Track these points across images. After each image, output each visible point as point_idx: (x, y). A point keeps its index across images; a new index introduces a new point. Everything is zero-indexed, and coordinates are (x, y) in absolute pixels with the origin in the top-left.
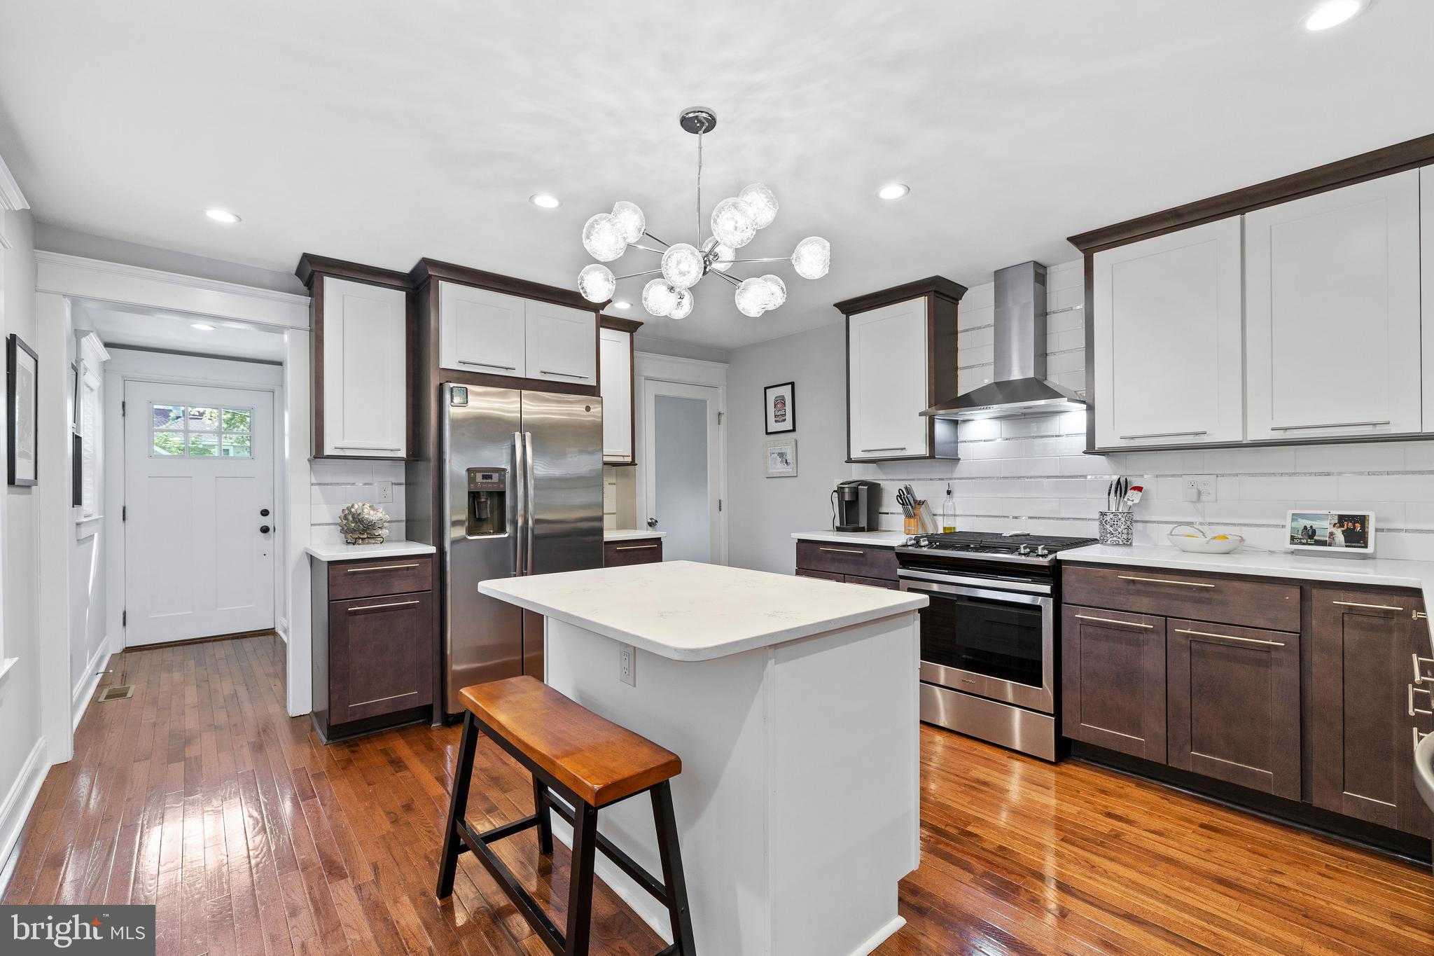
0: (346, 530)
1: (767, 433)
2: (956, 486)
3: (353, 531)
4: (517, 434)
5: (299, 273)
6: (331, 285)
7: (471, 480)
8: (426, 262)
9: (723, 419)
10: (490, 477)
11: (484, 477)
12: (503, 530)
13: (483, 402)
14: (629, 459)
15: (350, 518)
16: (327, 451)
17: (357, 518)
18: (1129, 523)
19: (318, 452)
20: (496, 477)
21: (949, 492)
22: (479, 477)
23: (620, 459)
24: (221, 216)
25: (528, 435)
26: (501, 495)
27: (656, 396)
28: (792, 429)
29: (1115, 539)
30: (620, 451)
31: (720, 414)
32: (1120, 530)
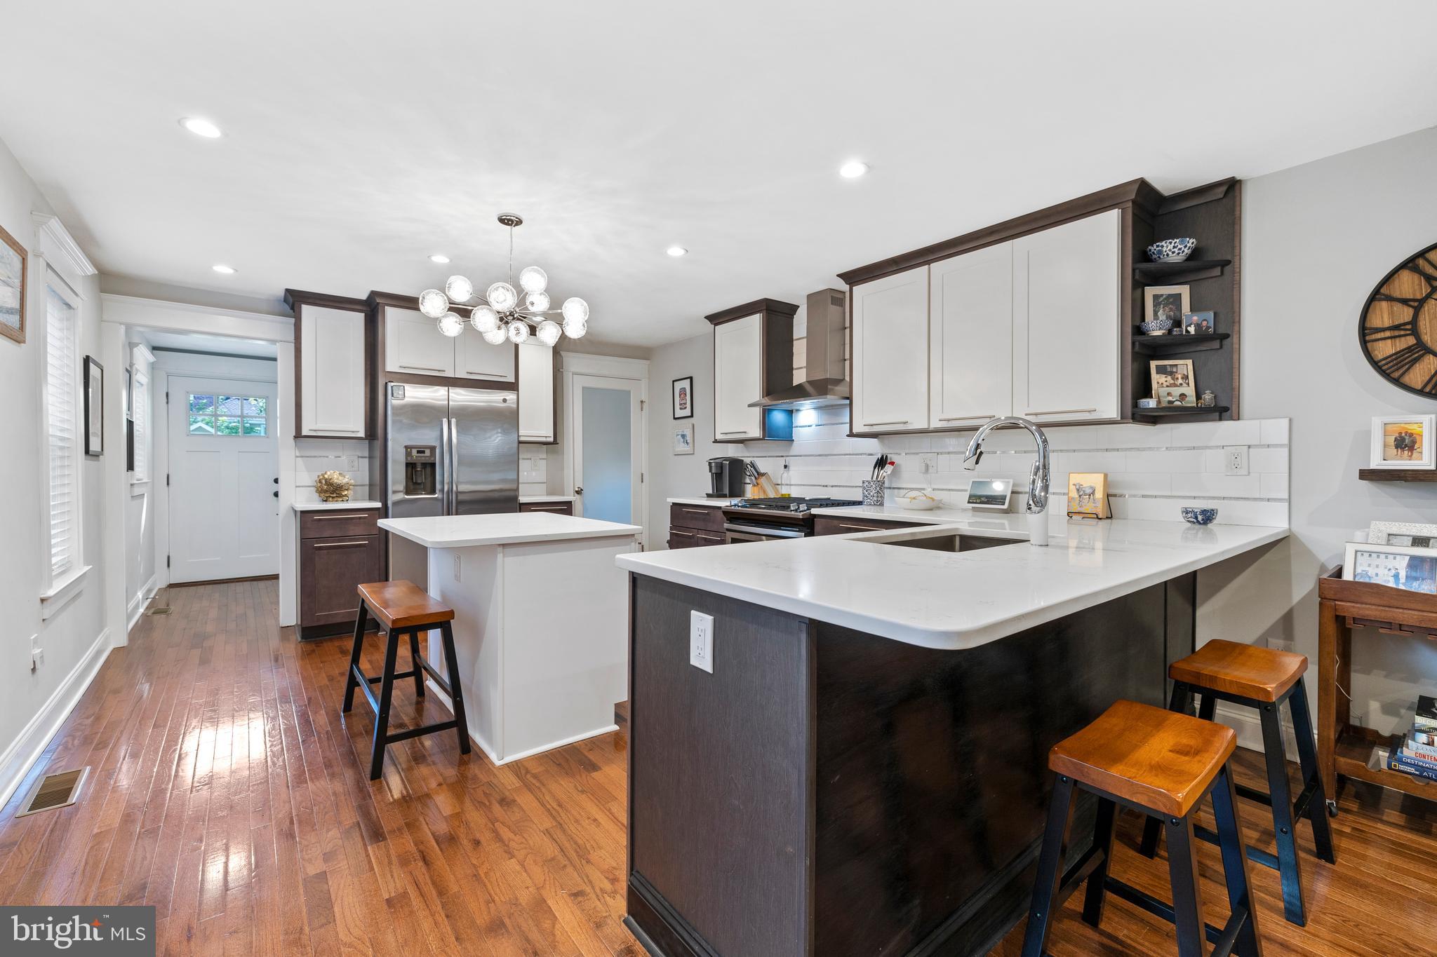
0: (320, 491)
1: (675, 418)
2: (791, 461)
3: (326, 491)
4: (445, 421)
5: (285, 300)
6: (307, 310)
7: (408, 454)
8: (374, 294)
9: (645, 406)
10: (423, 452)
11: (418, 452)
12: (433, 492)
13: (415, 394)
14: (551, 439)
15: (324, 482)
16: (304, 433)
17: (329, 483)
18: (878, 488)
19: (298, 435)
20: (428, 453)
21: (786, 467)
22: (414, 452)
23: (543, 439)
24: (223, 270)
25: (453, 421)
26: (433, 465)
27: (583, 388)
28: (690, 415)
29: (869, 500)
30: (543, 433)
31: (642, 402)
32: (872, 494)
